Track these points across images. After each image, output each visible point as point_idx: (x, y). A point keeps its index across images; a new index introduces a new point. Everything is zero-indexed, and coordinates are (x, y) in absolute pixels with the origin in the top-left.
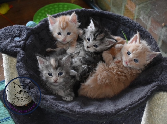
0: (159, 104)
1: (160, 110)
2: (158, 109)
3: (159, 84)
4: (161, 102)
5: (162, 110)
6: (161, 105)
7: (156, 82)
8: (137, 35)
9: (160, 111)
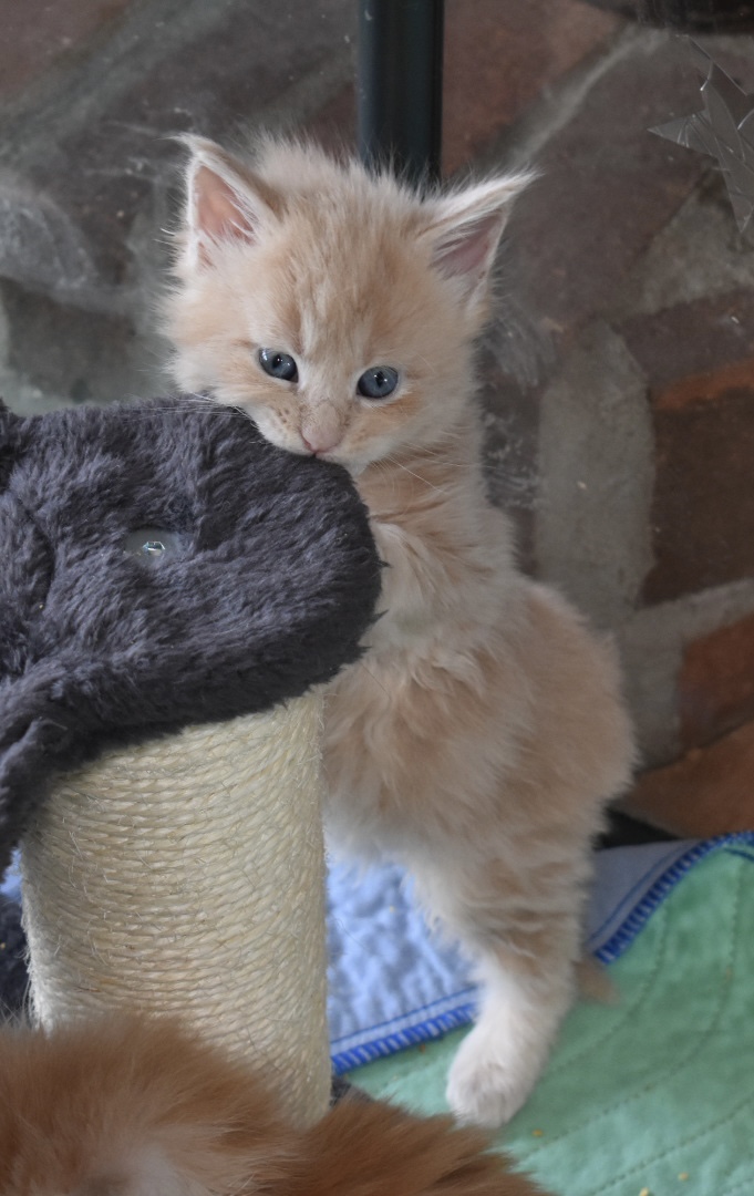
0: (134, 897)
1: (169, 946)
2: (147, 945)
3: (58, 686)
4: (147, 861)
5: (189, 941)
6: (160, 895)
7: (18, 674)
8: (204, 169)
9: (169, 953)
